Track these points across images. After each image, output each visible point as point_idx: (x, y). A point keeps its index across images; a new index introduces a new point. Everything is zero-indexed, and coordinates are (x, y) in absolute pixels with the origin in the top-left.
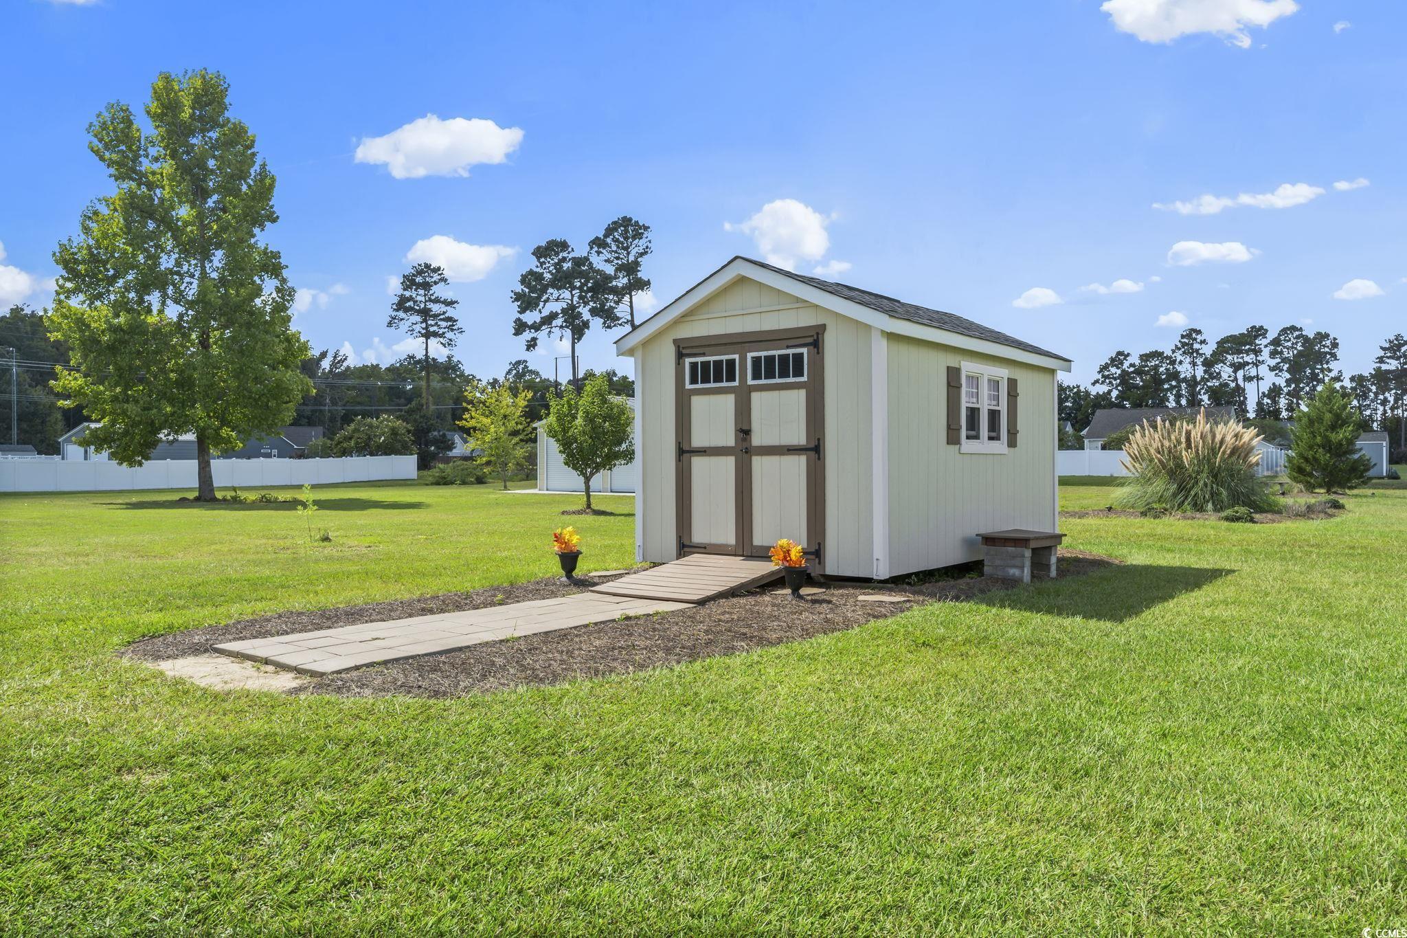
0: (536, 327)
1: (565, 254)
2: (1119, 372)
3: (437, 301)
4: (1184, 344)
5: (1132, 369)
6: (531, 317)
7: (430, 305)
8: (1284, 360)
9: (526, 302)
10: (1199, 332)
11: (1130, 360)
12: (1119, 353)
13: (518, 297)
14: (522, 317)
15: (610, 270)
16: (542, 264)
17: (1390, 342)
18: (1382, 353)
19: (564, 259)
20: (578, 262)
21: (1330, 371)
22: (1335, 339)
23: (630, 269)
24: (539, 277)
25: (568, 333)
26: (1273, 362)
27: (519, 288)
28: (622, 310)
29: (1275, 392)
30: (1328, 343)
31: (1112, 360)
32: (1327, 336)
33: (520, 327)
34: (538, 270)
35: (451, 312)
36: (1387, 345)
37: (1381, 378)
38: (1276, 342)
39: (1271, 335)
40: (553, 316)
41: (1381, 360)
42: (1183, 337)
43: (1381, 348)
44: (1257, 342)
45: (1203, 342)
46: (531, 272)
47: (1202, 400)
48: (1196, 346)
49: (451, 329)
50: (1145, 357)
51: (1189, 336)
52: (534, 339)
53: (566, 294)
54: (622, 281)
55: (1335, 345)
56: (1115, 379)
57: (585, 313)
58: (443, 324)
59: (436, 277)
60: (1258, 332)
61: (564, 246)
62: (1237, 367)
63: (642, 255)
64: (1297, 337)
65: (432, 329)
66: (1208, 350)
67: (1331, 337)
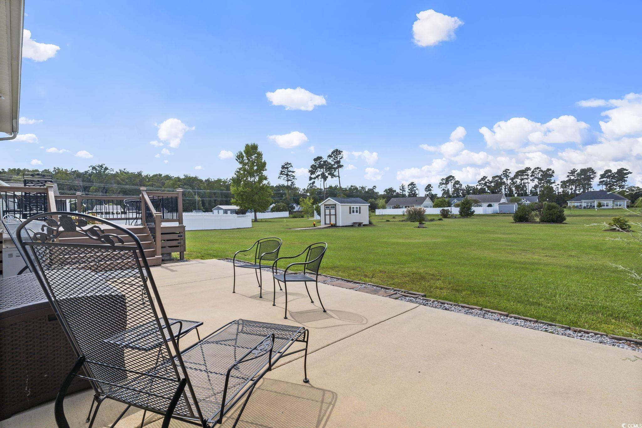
0: (315, 178)
1: (321, 160)
2: (484, 182)
3: (290, 171)
4: (504, 174)
5: (488, 181)
6: (313, 176)
7: (288, 173)
8: (536, 178)
9: (312, 172)
10: (509, 170)
11: (487, 179)
12: (484, 177)
13: (310, 171)
14: (311, 176)
15: (333, 163)
16: (316, 163)
17: (572, 171)
18: (569, 174)
19: (321, 161)
20: (325, 162)
21: (551, 180)
22: (553, 170)
23: (338, 162)
24: (315, 166)
25: (323, 180)
26: (531, 178)
27: (310, 169)
28: (336, 173)
29: (536, 187)
30: (551, 171)
31: (482, 179)
32: (551, 170)
33: (311, 179)
34: (315, 164)
35: (293, 174)
36: (570, 172)
37: (571, 182)
38: (533, 172)
39: (532, 170)
40: (319, 175)
41: (568, 176)
42: (503, 171)
43: (569, 173)
44: (528, 172)
45: (510, 173)
46: (313, 165)
47: (513, 190)
48: (508, 174)
49: (294, 178)
50: (494, 177)
51: (505, 171)
52: (314, 182)
53: (322, 170)
54: (336, 166)
55: (553, 172)
56: (483, 184)
57: (327, 175)
58: (292, 177)
59: (290, 166)
60: (528, 169)
61: (321, 158)
62: (522, 180)
63: (341, 159)
64: (539, 171)
65: (289, 179)
66: (512, 175)
67: (552, 170)
